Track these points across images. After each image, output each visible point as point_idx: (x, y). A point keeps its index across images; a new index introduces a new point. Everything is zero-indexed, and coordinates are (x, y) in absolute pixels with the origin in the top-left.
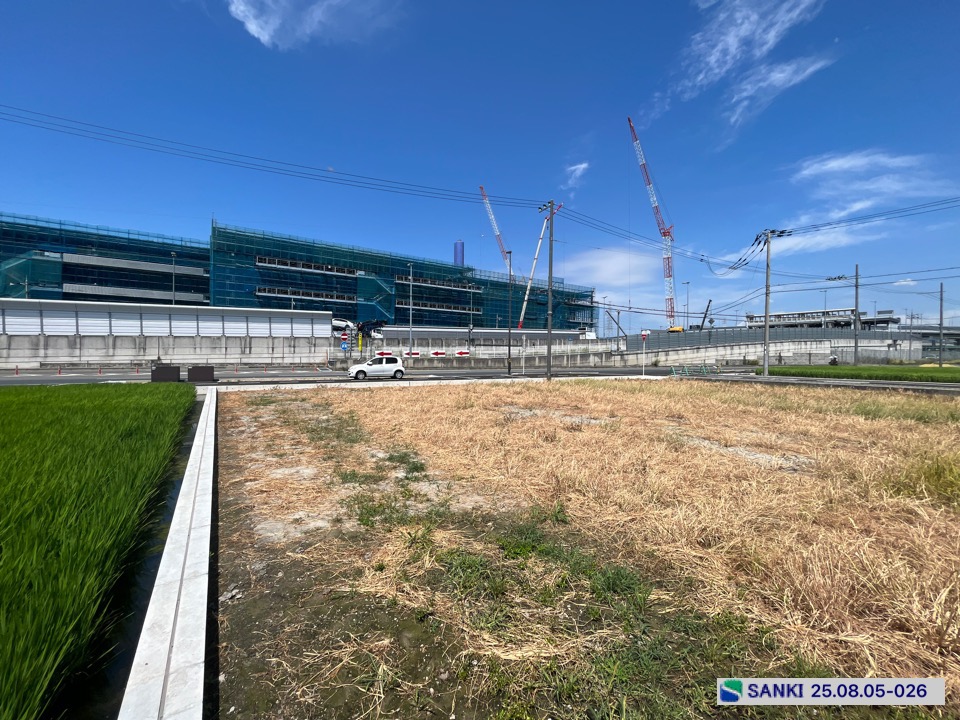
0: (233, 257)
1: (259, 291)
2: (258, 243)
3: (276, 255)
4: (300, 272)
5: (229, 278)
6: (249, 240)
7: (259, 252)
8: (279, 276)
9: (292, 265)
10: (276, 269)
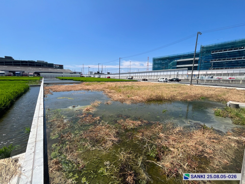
0: (204, 53)
1: (211, 61)
2: (214, 47)
3: (218, 49)
4: (228, 52)
5: (203, 59)
6: (210, 47)
7: (213, 50)
8: (219, 55)
9: (224, 51)
10: (218, 53)
